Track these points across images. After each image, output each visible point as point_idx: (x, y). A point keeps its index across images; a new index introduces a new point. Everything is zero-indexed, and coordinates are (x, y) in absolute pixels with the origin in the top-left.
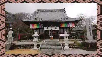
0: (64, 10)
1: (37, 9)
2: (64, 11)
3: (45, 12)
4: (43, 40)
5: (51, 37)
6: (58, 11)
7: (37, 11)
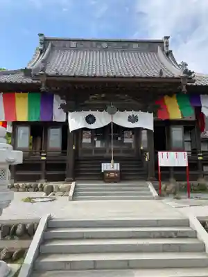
1: (41, 35)
2: (163, 51)
5: (106, 167)
6: (135, 46)
7: (41, 44)
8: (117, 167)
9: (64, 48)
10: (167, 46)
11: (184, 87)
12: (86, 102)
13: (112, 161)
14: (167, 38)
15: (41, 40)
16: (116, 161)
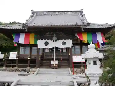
0: (81, 12)
1: (32, 10)
2: (81, 14)
3: (46, 15)
4: (34, 69)
5: (52, 62)
6: (69, 13)
7: (32, 14)
8: (57, 62)
9: (41, 15)
10: (83, 13)
11: (83, 29)
12: (45, 36)
13: (55, 60)
14: (83, 9)
15: (32, 12)
16: (56, 60)
